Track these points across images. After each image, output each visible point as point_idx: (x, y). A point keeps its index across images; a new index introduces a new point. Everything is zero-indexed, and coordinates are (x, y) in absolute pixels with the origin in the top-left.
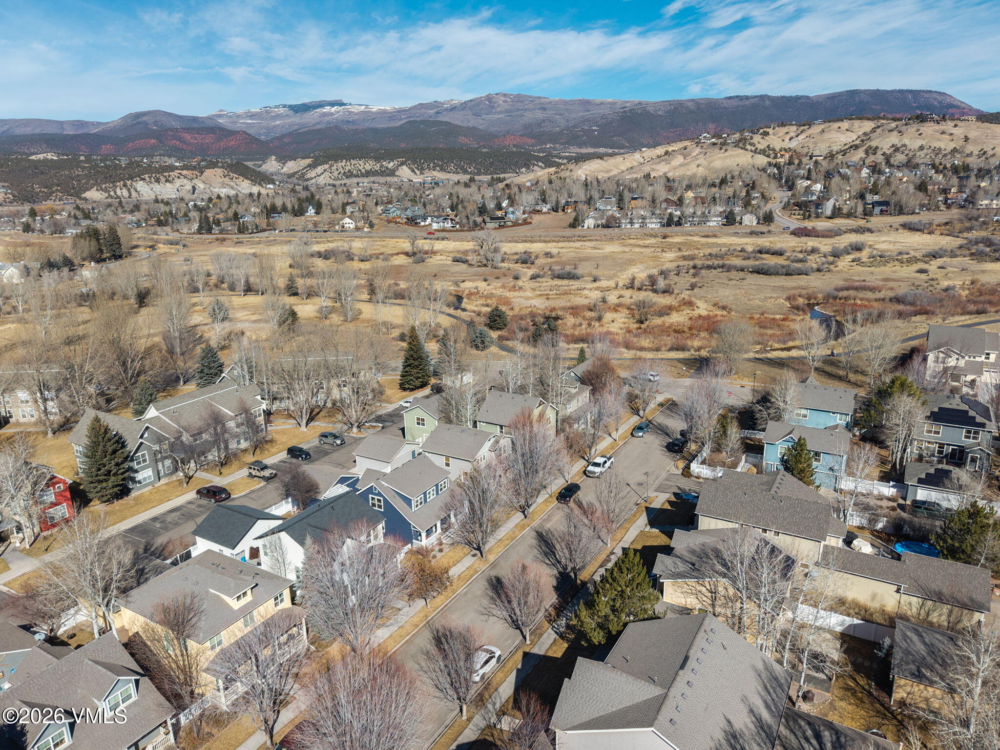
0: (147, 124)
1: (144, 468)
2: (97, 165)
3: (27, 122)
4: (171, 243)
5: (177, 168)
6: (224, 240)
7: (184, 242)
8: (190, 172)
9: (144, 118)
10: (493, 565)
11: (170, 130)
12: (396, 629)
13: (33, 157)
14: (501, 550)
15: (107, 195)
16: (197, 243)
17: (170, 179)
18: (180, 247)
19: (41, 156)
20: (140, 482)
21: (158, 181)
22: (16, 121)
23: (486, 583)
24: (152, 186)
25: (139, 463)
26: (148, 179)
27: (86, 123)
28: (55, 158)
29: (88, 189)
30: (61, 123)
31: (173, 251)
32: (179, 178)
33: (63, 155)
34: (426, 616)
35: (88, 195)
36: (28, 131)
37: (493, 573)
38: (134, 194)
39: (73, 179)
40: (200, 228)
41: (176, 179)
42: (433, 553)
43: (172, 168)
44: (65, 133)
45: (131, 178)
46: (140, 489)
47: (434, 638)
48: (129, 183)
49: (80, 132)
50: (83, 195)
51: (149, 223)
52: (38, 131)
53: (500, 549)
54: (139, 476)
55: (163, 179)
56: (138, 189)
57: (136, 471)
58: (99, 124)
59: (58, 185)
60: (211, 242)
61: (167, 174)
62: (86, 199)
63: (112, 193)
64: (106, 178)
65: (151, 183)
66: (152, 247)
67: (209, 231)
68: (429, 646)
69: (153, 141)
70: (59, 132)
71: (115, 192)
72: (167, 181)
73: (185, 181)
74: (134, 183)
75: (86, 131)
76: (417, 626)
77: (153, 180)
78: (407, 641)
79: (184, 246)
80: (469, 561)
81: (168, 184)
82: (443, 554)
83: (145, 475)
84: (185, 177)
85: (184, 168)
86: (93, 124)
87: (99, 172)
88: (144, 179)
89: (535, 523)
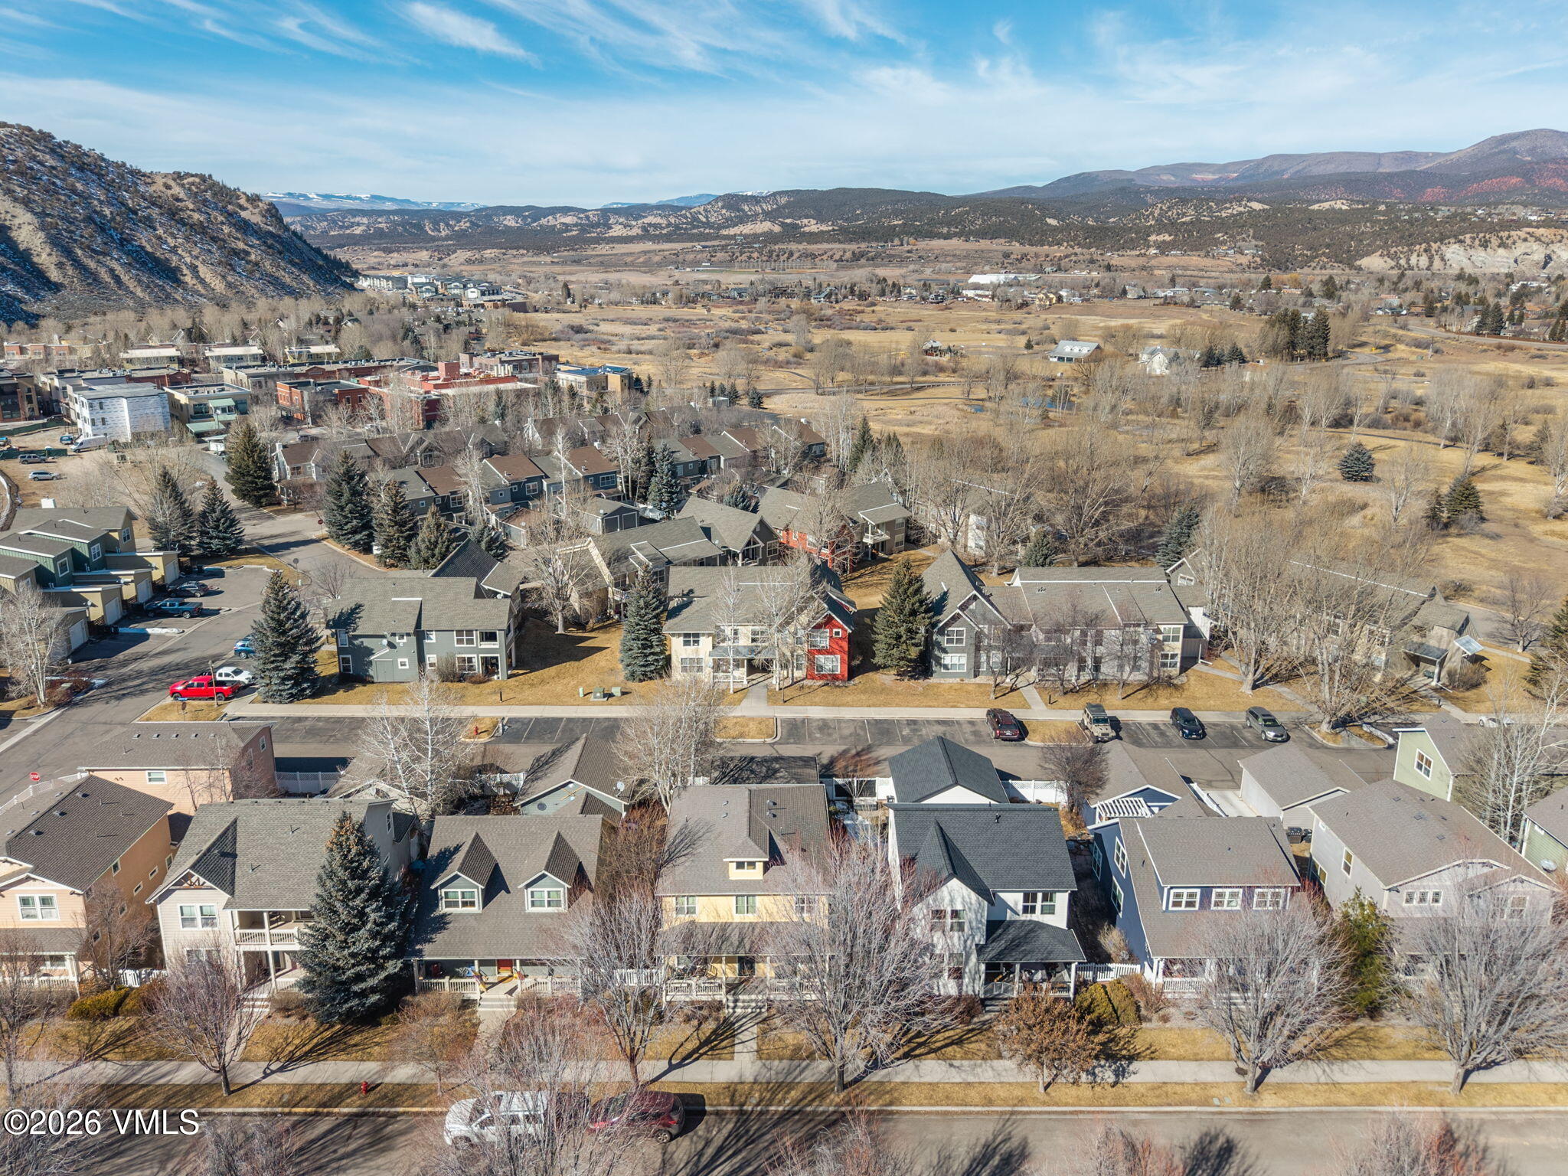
0: (1516, 153)
1: (956, 650)
2: (1398, 218)
3: (1331, 157)
4: (1419, 344)
5: (1529, 224)
6: (1512, 348)
7: (1438, 345)
8: (1553, 230)
9: (1514, 144)
10: (1256, 1119)
11: (1554, 160)
12: (958, 1080)
13: (1316, 207)
14: (1310, 1103)
15: (1393, 263)
16: (1461, 349)
17: (1509, 242)
18: (1430, 352)
19: (1326, 205)
20: (946, 667)
21: (1485, 245)
22: (1318, 155)
23: (1195, 1137)
24: (1472, 252)
25: (950, 641)
26: (1468, 241)
27: (1417, 155)
28: (1344, 207)
29: (1368, 254)
30: (1378, 157)
31: (1414, 358)
32: (1525, 240)
33: (1358, 202)
34: (1021, 1101)
35: (1365, 262)
36: (1330, 169)
37: (1234, 1131)
38: (1437, 263)
39: (1352, 238)
40: (1482, 325)
41: (1519, 243)
42: (1172, 1010)
43: (1519, 224)
44: (1381, 170)
45: (1442, 239)
46: (944, 676)
47: (986, 1146)
48: (1434, 246)
49: (1403, 168)
50: (1358, 263)
51: (1413, 310)
52: (1343, 169)
53: (1309, 1100)
54: (947, 659)
55: (1495, 241)
56: (1448, 256)
57: (945, 651)
58: (1436, 155)
59: (1328, 246)
60: (1485, 351)
61: (1504, 234)
62: (1359, 269)
63: (1402, 262)
64: (1402, 237)
65: (1471, 247)
66: (1386, 348)
67: (1496, 331)
68: (962, 1150)
69: (1514, 180)
70: (1371, 169)
71: (1408, 260)
72: (1502, 245)
73: (1535, 246)
74: (1443, 248)
75: (1412, 167)
76: (990, 1102)
77: (1477, 242)
78: (946, 1113)
79: (1436, 352)
80: (1221, 1073)
81: (1501, 251)
82: (1186, 1024)
83: (955, 661)
84: (1538, 239)
85: (1546, 224)
86: (1426, 156)
87: (1396, 228)
88: (1461, 241)
89: (1464, 1112)
